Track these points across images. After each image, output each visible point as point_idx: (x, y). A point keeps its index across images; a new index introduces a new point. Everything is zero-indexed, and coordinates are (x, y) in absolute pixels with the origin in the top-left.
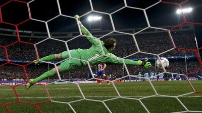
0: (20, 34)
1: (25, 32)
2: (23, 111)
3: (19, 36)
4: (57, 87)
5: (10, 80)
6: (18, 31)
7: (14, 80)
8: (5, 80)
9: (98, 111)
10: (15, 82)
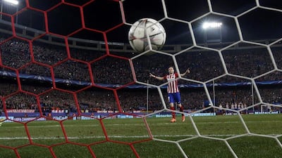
0: (110, 47)
1: (114, 44)
2: (112, 156)
3: (108, 50)
4: (159, 122)
5: (93, 112)
6: (108, 44)
7: (99, 112)
8: (87, 111)
9: (217, 156)
10: (101, 114)
